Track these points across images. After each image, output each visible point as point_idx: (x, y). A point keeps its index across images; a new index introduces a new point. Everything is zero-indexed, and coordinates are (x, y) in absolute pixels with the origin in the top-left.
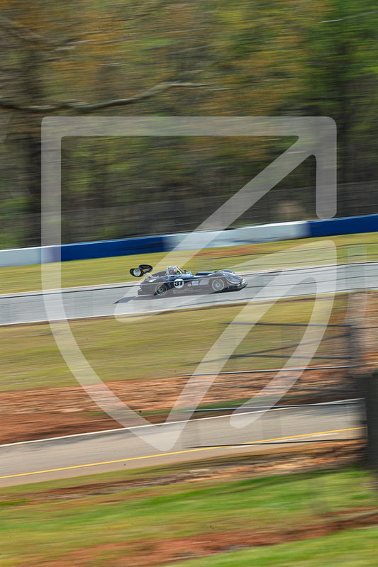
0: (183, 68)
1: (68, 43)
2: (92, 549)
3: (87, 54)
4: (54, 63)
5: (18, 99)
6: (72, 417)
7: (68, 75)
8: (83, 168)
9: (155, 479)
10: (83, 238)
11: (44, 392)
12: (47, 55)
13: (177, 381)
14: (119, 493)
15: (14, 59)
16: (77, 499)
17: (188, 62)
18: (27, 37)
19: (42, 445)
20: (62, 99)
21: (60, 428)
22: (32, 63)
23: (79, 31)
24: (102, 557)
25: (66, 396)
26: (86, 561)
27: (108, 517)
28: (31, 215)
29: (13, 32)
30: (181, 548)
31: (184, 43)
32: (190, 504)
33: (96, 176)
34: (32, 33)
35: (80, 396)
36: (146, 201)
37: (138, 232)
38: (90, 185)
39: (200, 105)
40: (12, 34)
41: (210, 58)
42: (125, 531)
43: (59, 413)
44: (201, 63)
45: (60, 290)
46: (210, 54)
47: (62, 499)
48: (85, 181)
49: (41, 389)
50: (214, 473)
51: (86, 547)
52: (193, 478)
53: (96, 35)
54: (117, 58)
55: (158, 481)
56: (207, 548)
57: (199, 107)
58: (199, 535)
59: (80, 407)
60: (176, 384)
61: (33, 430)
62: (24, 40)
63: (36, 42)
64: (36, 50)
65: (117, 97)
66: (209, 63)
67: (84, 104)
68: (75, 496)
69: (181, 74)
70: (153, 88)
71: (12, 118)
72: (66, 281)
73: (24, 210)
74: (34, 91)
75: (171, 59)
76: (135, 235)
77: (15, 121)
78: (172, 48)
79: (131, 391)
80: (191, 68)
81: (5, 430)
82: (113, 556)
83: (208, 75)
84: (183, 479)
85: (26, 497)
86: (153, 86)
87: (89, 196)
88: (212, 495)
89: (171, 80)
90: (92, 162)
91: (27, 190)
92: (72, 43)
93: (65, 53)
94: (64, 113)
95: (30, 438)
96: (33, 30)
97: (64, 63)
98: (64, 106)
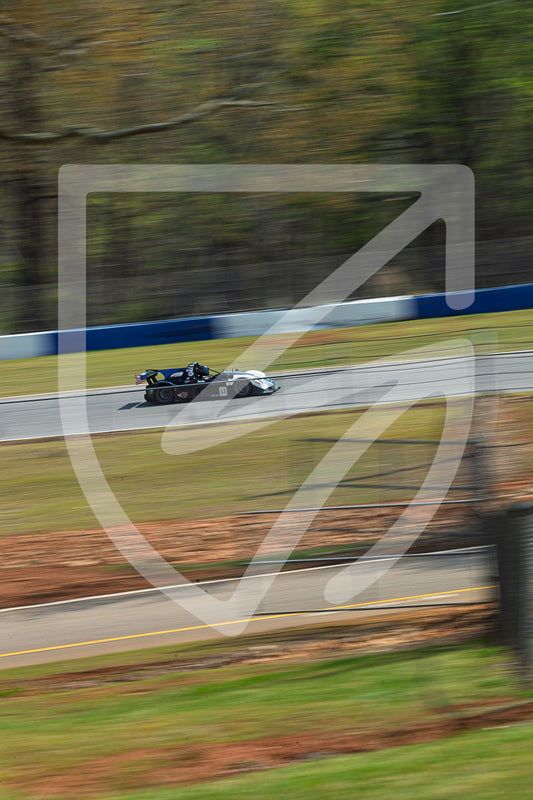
0: (237, 80)
1: (78, 45)
2: (113, 758)
3: (103, 60)
4: (57, 73)
6: (83, 573)
8: (97, 221)
9: (201, 659)
10: (97, 321)
11: (43, 537)
12: (46, 61)
13: (232, 522)
14: (150, 679)
16: (89, 687)
17: (245, 72)
18: (18, 37)
19: (41, 612)
20: (68, 124)
21: (65, 587)
22: (27, 71)
23: (91, 28)
24: (127, 770)
25: (76, 543)
26: (104, 774)
27: (137, 714)
28: (22, 289)
30: (239, 756)
31: (238, 45)
32: (250, 694)
33: (116, 232)
34: (25, 31)
35: (94, 543)
36: (185, 268)
37: (176, 311)
38: (107, 245)
39: (264, 132)
41: (278, 66)
42: (160, 733)
43: (64, 566)
44: (264, 73)
46: (277, 61)
47: (71, 688)
49: (39, 532)
50: (284, 651)
51: (106, 755)
52: (255, 657)
53: (114, 34)
54: (146, 66)
55: (205, 663)
56: (275, 756)
57: (261, 135)
58: (264, 737)
59: (93, 559)
60: (229, 526)
61: (27, 591)
62: (14, 41)
63: (30, 43)
65: (146, 121)
66: (275, 73)
67: (98, 130)
68: (88, 683)
69: (236, 89)
70: (197, 109)
74: (28, 113)
75: (221, 67)
76: (171, 315)
78: (222, 52)
79: (166, 536)
80: (250, 79)
82: (142, 768)
83: (273, 90)
84: (240, 659)
85: (19, 685)
86: (196, 105)
87: (106, 260)
88: (282, 682)
89: (221, 97)
90: (109, 213)
91: (18, 252)
92: (83, 45)
93: (73, 59)
94: (71, 144)
95: (23, 602)
96: (27, 27)
97: (71, 73)
98: (72, 134)
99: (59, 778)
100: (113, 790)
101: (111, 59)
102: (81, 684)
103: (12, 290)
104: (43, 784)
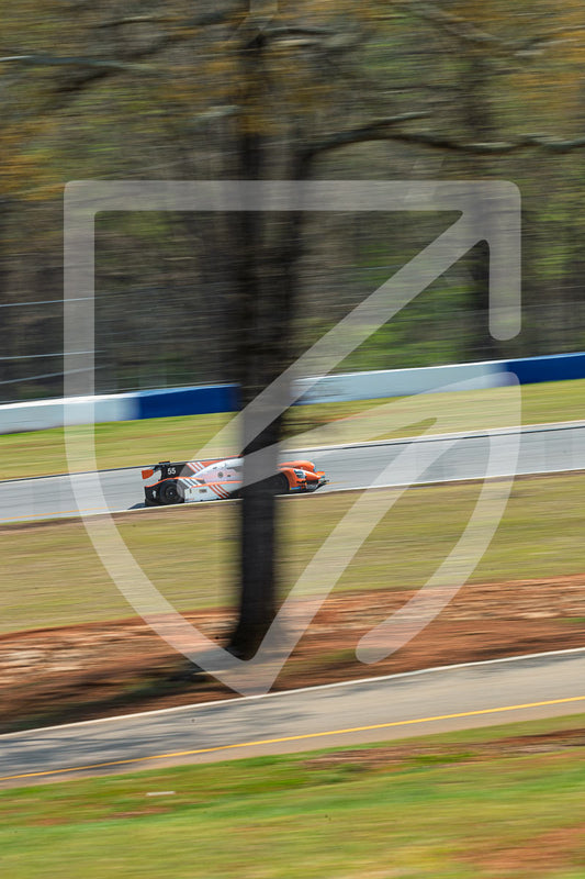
1: (535, 45)
2: (575, 830)
3: (562, 62)
4: (513, 76)
5: (456, 134)
6: (540, 625)
7: (532, 95)
8: (556, 238)
10: (556, 349)
11: (495, 587)
12: (501, 63)
15: (448, 70)
16: (549, 752)
18: (469, 37)
19: (493, 669)
20: (524, 132)
21: (523, 642)
22: (477, 75)
23: (549, 26)
25: (532, 593)
26: (564, 848)
28: (474, 313)
29: (448, 28)
33: (577, 251)
34: (475, 30)
35: (554, 592)
38: (567, 265)
40: (447, 31)
43: (520, 619)
45: (519, 428)
47: (527, 752)
48: (560, 259)
49: (492, 581)
51: (567, 827)
53: (575, 33)
59: (553, 611)
61: (479, 646)
62: (465, 42)
63: (481, 44)
64: (486, 56)
67: (556, 139)
68: (545, 748)
71: (444, 163)
72: (528, 415)
73: (463, 305)
74: (479, 120)
77: (449, 166)
81: (435, 646)
85: (469, 750)
87: (566, 282)
90: (569, 229)
91: (468, 273)
92: (540, 44)
93: (528, 60)
94: (527, 154)
95: (475, 658)
96: (477, 26)
97: (528, 76)
98: (528, 143)
99: (514, 852)
100: (573, 866)
101: (571, 60)
102: (539, 748)
103: (461, 315)
104: (495, 858)
